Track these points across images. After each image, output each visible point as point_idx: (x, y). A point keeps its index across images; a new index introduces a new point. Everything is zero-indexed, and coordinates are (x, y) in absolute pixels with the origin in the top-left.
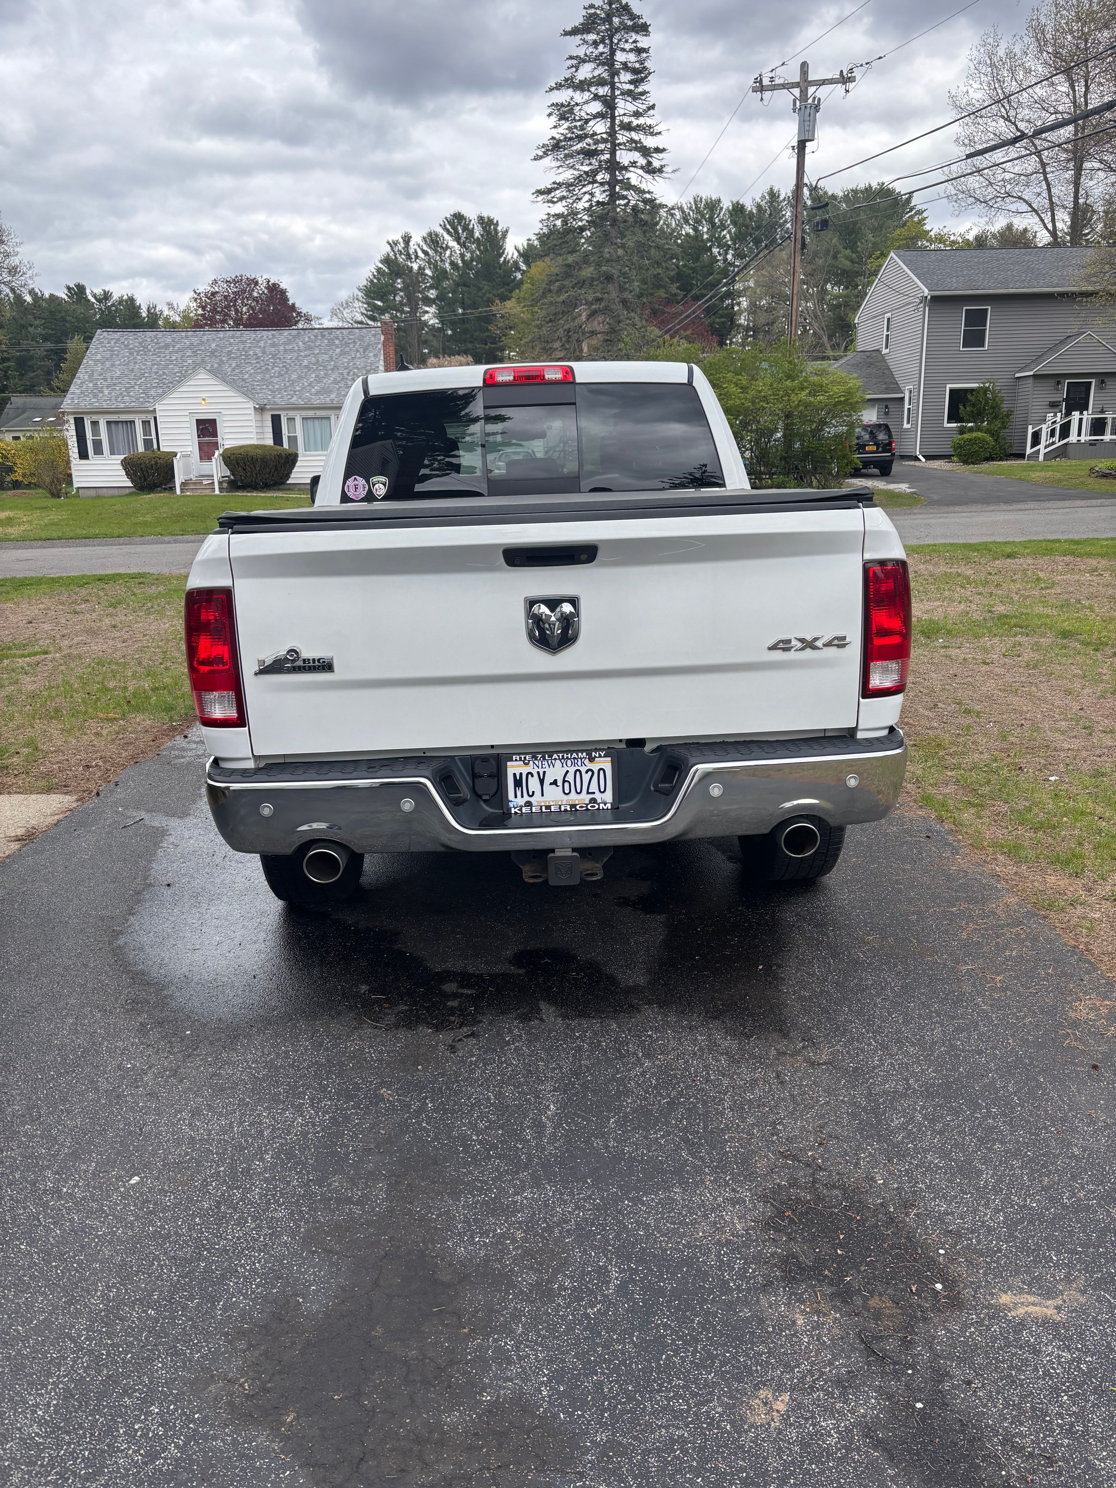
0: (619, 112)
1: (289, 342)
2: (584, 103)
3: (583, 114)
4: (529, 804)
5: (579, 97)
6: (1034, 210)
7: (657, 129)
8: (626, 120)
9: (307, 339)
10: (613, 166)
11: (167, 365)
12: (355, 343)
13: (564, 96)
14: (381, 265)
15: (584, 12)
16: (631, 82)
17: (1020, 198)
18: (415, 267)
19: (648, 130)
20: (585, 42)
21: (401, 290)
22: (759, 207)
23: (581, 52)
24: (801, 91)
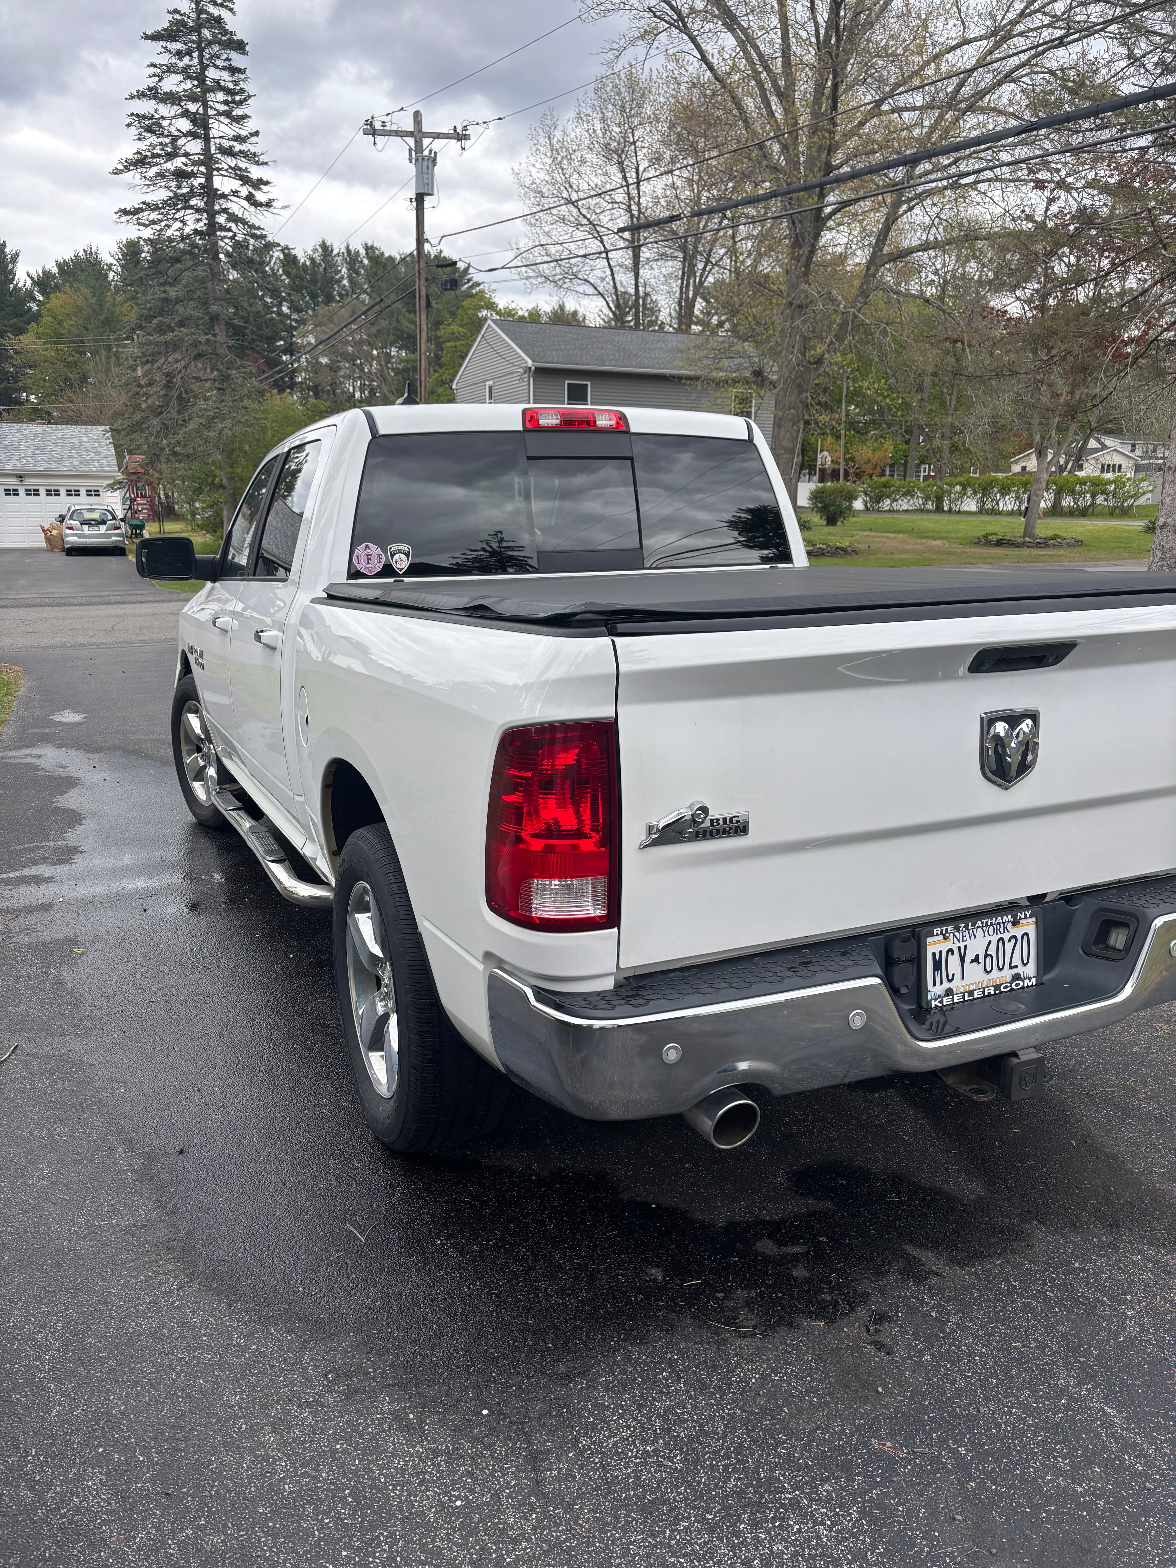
0: (213, 133)
2: (174, 118)
3: (173, 130)
4: (949, 992)
5: (165, 110)
6: (600, 293)
7: (263, 159)
8: (226, 144)
10: (210, 193)
13: (147, 107)
15: (170, 17)
16: (226, 103)
17: (586, 280)
19: (252, 158)
20: (167, 50)
22: (312, 259)
23: (164, 60)
24: (416, 142)
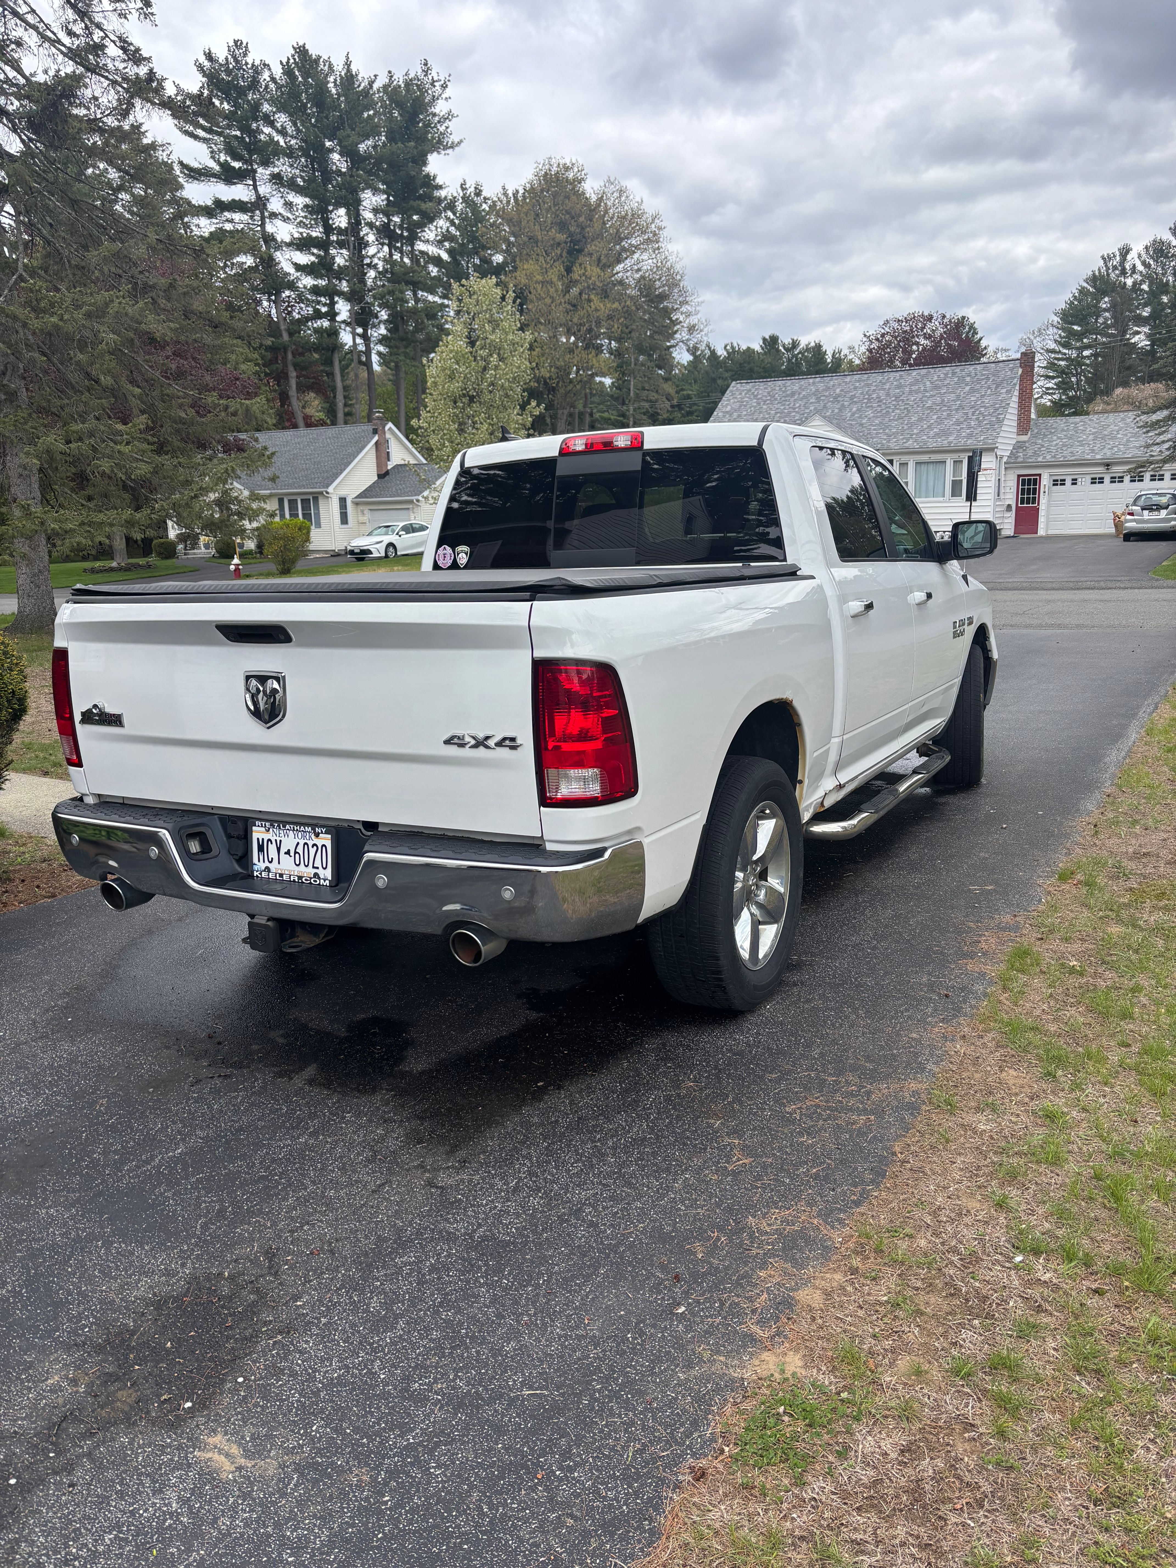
1: (917, 382)
4: (268, 869)
9: (935, 378)
11: (789, 413)
12: (988, 378)
14: (1085, 285)
18: (1129, 282)
21: (1105, 310)
